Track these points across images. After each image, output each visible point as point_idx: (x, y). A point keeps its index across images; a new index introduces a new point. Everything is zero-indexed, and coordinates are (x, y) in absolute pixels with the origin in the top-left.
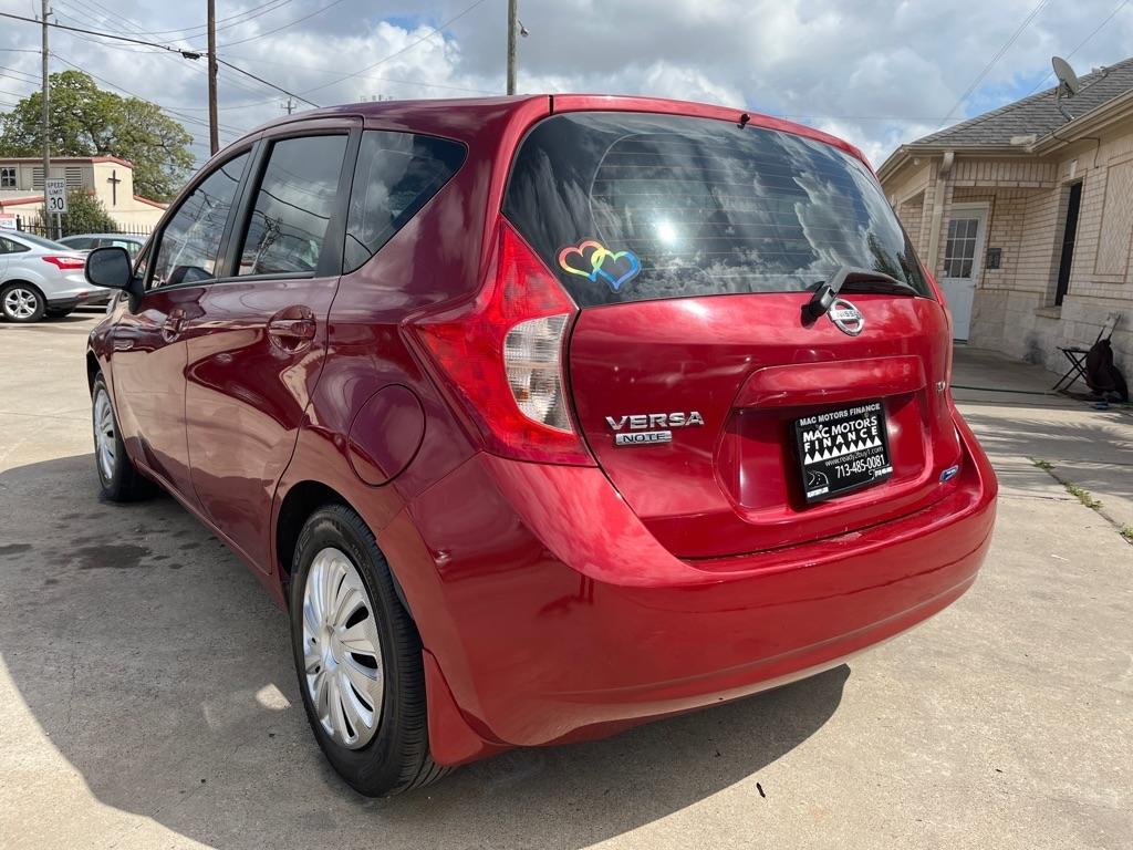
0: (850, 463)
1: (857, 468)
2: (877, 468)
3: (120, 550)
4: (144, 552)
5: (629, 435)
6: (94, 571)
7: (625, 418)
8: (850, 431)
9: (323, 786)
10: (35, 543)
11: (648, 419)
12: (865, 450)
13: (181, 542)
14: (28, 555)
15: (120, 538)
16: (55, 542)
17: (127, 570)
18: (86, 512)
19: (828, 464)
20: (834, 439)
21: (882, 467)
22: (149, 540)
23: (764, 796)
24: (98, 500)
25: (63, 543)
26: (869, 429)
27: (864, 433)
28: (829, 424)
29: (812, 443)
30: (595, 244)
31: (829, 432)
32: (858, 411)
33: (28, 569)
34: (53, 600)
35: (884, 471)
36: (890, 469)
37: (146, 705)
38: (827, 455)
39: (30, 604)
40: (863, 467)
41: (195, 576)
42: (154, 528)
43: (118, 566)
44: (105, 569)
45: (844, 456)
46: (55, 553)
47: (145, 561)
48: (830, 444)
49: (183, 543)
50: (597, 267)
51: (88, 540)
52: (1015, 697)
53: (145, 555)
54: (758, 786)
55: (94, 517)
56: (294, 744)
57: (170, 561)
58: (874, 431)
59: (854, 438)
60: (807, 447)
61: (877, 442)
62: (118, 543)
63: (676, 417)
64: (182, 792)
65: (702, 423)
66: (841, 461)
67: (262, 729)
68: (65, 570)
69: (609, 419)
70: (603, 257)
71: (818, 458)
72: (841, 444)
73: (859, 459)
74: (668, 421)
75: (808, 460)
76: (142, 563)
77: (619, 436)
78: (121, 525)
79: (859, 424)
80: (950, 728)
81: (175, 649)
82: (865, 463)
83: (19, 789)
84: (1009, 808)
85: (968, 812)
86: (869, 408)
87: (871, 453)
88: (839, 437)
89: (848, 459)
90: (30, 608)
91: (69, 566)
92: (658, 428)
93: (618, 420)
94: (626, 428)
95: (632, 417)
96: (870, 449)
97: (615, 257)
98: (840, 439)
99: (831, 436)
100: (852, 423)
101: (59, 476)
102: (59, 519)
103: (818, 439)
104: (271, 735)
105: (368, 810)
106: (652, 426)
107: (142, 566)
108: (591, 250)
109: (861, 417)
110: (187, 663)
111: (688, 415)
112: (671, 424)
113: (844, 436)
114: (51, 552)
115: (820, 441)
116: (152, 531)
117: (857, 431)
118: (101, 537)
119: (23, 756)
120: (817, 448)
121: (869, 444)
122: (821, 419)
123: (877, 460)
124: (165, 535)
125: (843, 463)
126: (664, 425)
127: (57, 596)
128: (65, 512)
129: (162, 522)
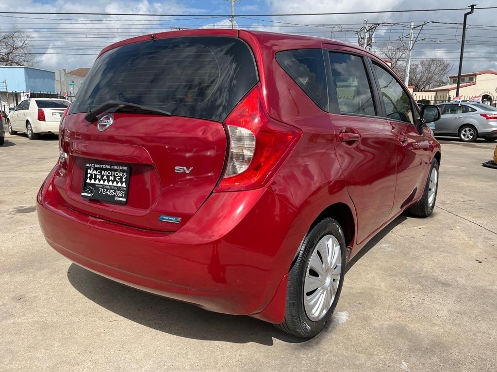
1: (110, 192)
2: (120, 197)
8: (111, 175)
12: (117, 187)
19: (96, 186)
20: (102, 176)
21: (122, 197)
27: (118, 179)
29: (91, 175)
31: (101, 173)
32: (116, 167)
35: (121, 199)
36: (124, 200)
38: (97, 182)
40: (112, 193)
45: (106, 185)
48: (100, 178)
58: (124, 179)
59: (113, 179)
60: (89, 175)
61: (124, 185)
66: (103, 187)
71: (93, 181)
72: (105, 180)
73: (112, 189)
75: (88, 181)
79: (117, 174)
82: (115, 192)
86: (122, 168)
87: (119, 189)
88: (105, 176)
89: (107, 187)
96: (120, 187)
98: (105, 177)
99: (101, 174)
100: (113, 172)
103: (94, 174)
109: (115, 170)
113: (108, 177)
115: (96, 175)
117: (115, 177)
120: (93, 177)
121: (119, 185)
122: (97, 166)
123: (121, 193)
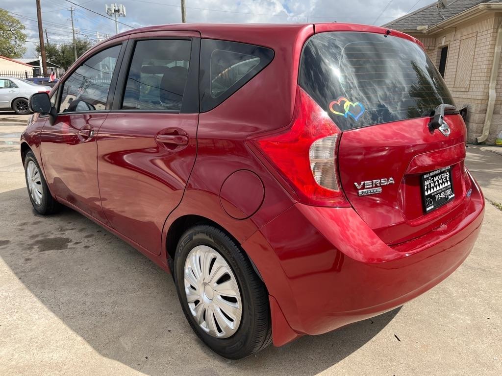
0: (440, 193)
1: (442, 195)
2: (450, 195)
3: (56, 240)
4: (68, 241)
5: (365, 190)
6: (47, 252)
7: (362, 183)
8: (440, 179)
9: (204, 355)
10: (11, 239)
11: (372, 182)
13: (84, 234)
14: (10, 246)
15: (52, 234)
16: (21, 238)
17: (64, 250)
18: (29, 221)
19: (432, 195)
20: (435, 183)
22: (67, 234)
23: (400, 340)
24: (33, 215)
25: (25, 238)
26: (446, 177)
27: (445, 180)
28: (433, 177)
29: (427, 186)
30: (345, 99)
31: (433, 180)
32: (443, 170)
33: (13, 254)
34: (32, 270)
35: (452, 196)
36: (454, 195)
37: (103, 321)
38: (432, 191)
39: (22, 272)
40: (444, 195)
41: (98, 252)
42: (68, 228)
43: (58, 249)
44: (52, 251)
45: (438, 190)
46: (22, 244)
47: (70, 245)
48: (433, 186)
49: (85, 235)
50: (347, 111)
51: (37, 236)
52: (481, 284)
53: (69, 242)
54: (395, 336)
55: (35, 223)
56: (182, 335)
57: (83, 244)
58: (448, 179)
59: (441, 182)
60: (426, 188)
61: (449, 183)
62: (52, 237)
63: (383, 180)
64: (139, 365)
65: (393, 182)
67: (163, 328)
68: (32, 252)
69: (356, 183)
70: (349, 105)
71: (429, 192)
72: (437, 185)
73: (443, 192)
74: (380, 183)
75: (426, 194)
76: (69, 247)
77: (360, 191)
78: (51, 227)
79: (443, 176)
80: (462, 300)
81: (104, 291)
82: (445, 193)
83: (57, 372)
84: (499, 335)
85: (484, 339)
86: (447, 168)
87: (446, 188)
89: (439, 192)
90: (23, 274)
91: (33, 250)
92: (376, 186)
93: (359, 184)
94: (363, 188)
95: (365, 182)
97: (354, 105)
98: (437, 183)
100: (441, 175)
101: (9, 203)
102: (18, 225)
104: (169, 331)
105: (230, 365)
106: (374, 185)
107: (70, 248)
108: (343, 103)
109: (444, 172)
110: (114, 297)
111: (388, 179)
112: (382, 184)
113: (438, 181)
114: (21, 244)
115: (430, 184)
116: (67, 229)
117: (442, 179)
118: (43, 234)
119: (51, 354)
120: (429, 187)
121: (446, 185)
122: (431, 174)
123: (449, 192)
124: (74, 231)
125: (437, 194)
126: (378, 185)
127: (34, 267)
128: (19, 222)
129: (70, 224)
